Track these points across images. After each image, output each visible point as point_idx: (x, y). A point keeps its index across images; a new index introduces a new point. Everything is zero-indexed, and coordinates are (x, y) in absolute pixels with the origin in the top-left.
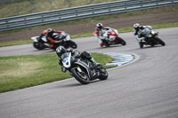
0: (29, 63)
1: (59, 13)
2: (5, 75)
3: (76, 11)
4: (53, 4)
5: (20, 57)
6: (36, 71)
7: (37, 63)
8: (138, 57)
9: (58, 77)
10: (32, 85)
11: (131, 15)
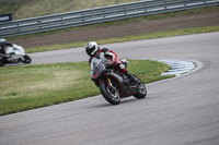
0: (67, 73)
1: (104, 11)
2: (37, 87)
3: (125, 9)
5: (56, 65)
6: (76, 83)
7: (77, 72)
8: (200, 65)
10: (70, 100)
11: (191, 13)
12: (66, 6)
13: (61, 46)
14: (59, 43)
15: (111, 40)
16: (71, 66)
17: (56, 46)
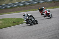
1: (8, 5)
3: (13, 4)
4: (6, 2)
11: (31, 5)
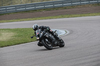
0: (7, 33)
1: (25, 6)
4: (22, 1)
6: (11, 38)
8: (68, 32)
9: (23, 41)
10: (8, 46)
11: (65, 8)
12: (8, 3)
13: (5, 21)
14: (4, 19)
15: (28, 19)
16: (9, 30)
17: (3, 21)
